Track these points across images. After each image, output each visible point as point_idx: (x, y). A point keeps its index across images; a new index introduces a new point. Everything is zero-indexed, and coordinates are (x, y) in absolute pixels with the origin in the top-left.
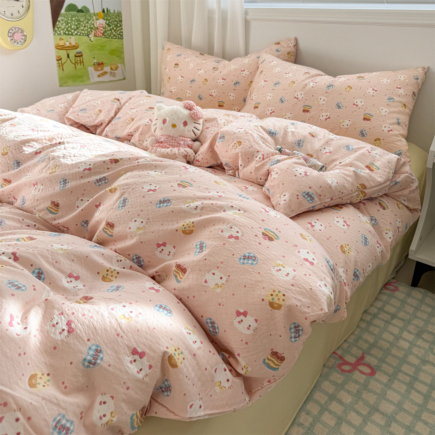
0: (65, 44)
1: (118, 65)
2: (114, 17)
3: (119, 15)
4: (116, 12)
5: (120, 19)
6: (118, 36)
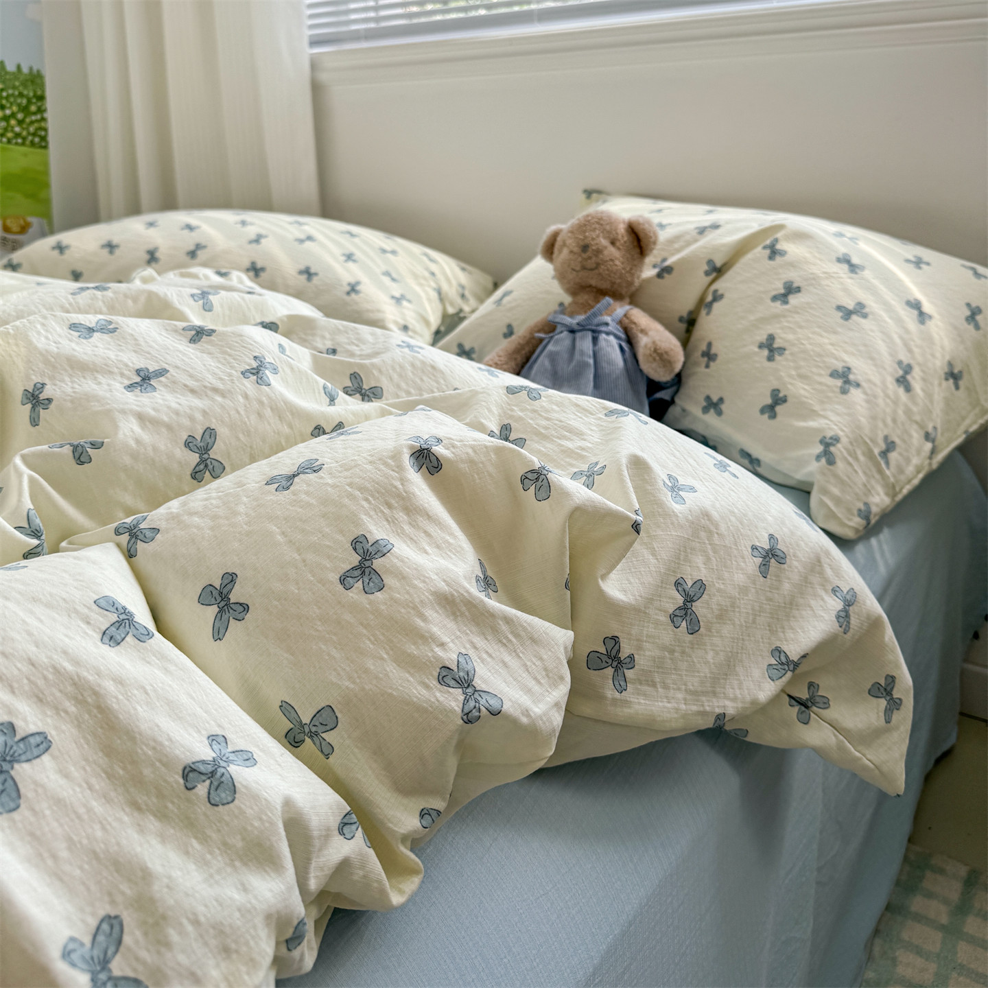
1: (30, 219)
2: (17, 83)
3: (35, 79)
4: (25, 70)
5: (39, 93)
6: (30, 138)
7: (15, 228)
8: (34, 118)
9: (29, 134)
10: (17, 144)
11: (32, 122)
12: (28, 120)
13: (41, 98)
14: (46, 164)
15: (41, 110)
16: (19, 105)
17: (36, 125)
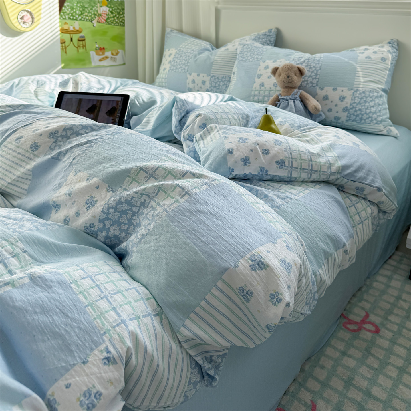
0: (69, 28)
1: (119, 50)
2: (117, 5)
3: (122, 3)
6: (120, 23)
7: (115, 54)
8: (121, 16)
9: (120, 22)
10: (116, 25)
11: (121, 18)
12: (120, 17)
13: (123, 9)
14: (124, 31)
15: (123, 13)
16: (117, 12)
17: (122, 19)
